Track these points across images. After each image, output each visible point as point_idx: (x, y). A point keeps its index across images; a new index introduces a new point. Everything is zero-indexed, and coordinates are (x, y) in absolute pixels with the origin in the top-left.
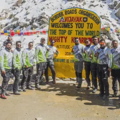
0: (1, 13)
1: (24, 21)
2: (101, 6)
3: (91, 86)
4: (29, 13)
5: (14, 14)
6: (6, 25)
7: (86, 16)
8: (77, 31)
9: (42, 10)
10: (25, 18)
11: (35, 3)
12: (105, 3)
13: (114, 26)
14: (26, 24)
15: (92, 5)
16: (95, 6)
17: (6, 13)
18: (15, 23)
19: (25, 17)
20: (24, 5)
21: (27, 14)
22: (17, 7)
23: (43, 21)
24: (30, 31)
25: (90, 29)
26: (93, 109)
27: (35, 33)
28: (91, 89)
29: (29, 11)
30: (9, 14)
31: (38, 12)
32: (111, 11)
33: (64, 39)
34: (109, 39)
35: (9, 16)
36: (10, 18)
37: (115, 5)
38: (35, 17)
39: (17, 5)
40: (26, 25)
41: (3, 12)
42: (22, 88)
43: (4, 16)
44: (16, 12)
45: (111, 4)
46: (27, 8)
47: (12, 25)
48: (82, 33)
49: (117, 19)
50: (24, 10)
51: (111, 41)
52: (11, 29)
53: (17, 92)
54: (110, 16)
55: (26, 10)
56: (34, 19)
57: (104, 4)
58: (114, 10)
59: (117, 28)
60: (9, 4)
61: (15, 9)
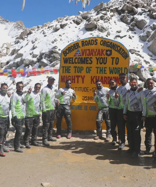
0: (1, 48)
1: (30, 58)
2: (130, 38)
3: (118, 141)
4: (36, 47)
5: (17, 48)
6: (8, 63)
7: (109, 48)
8: (97, 68)
9: (53, 43)
10: (31, 54)
11: (44, 33)
12: (135, 33)
13: (147, 62)
14: (33, 61)
15: (119, 36)
16: (121, 38)
17: (7, 48)
18: (18, 60)
19: (31, 52)
20: (30, 38)
21: (34, 48)
22: (21, 40)
23: (54, 57)
24: (37, 70)
25: (115, 66)
26: (118, 171)
27: (43, 72)
28: (117, 144)
29: (36, 44)
30: (11, 49)
31: (48, 45)
32: (143, 44)
33: (80, 79)
34: (140, 79)
35: (11, 52)
36: (12, 54)
37: (147, 36)
38: (43, 52)
39: (21, 37)
40: (32, 63)
41: (3, 47)
42: (25, 144)
43: (5, 51)
44: (20, 47)
45: (142, 34)
46: (34, 40)
47: (14, 63)
48: (105, 71)
49: (151, 54)
50: (30, 43)
51: (144, 83)
52: (14, 68)
53: (19, 149)
54: (141, 51)
55: (33, 43)
56: (43, 54)
57: (134, 35)
58: (147, 42)
59: (150, 66)
60: (13, 37)
61: (18, 42)
